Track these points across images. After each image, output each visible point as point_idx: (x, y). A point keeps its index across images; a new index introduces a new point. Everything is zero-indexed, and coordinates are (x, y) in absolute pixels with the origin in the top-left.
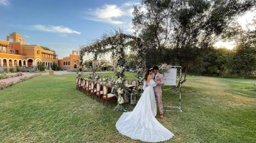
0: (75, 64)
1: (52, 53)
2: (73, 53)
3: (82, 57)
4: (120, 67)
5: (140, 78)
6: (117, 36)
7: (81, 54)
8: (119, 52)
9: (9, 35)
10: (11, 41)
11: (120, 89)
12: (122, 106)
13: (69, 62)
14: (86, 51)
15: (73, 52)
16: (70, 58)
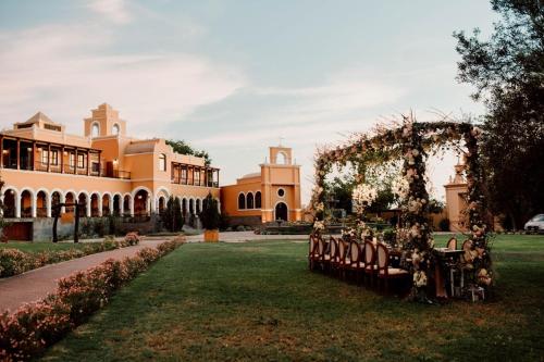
0: (281, 200)
1: (200, 162)
2: (273, 158)
3: (322, 177)
4: (415, 199)
5: (475, 227)
6: (405, 131)
7: (321, 168)
8: (412, 167)
9: (90, 116)
10: (95, 132)
11: (416, 250)
12: (422, 292)
13: (259, 194)
14: (335, 160)
15: (273, 151)
16: (262, 177)
